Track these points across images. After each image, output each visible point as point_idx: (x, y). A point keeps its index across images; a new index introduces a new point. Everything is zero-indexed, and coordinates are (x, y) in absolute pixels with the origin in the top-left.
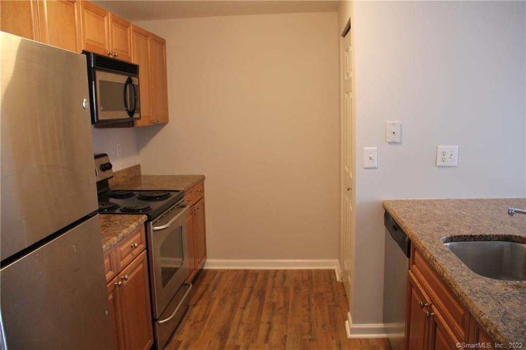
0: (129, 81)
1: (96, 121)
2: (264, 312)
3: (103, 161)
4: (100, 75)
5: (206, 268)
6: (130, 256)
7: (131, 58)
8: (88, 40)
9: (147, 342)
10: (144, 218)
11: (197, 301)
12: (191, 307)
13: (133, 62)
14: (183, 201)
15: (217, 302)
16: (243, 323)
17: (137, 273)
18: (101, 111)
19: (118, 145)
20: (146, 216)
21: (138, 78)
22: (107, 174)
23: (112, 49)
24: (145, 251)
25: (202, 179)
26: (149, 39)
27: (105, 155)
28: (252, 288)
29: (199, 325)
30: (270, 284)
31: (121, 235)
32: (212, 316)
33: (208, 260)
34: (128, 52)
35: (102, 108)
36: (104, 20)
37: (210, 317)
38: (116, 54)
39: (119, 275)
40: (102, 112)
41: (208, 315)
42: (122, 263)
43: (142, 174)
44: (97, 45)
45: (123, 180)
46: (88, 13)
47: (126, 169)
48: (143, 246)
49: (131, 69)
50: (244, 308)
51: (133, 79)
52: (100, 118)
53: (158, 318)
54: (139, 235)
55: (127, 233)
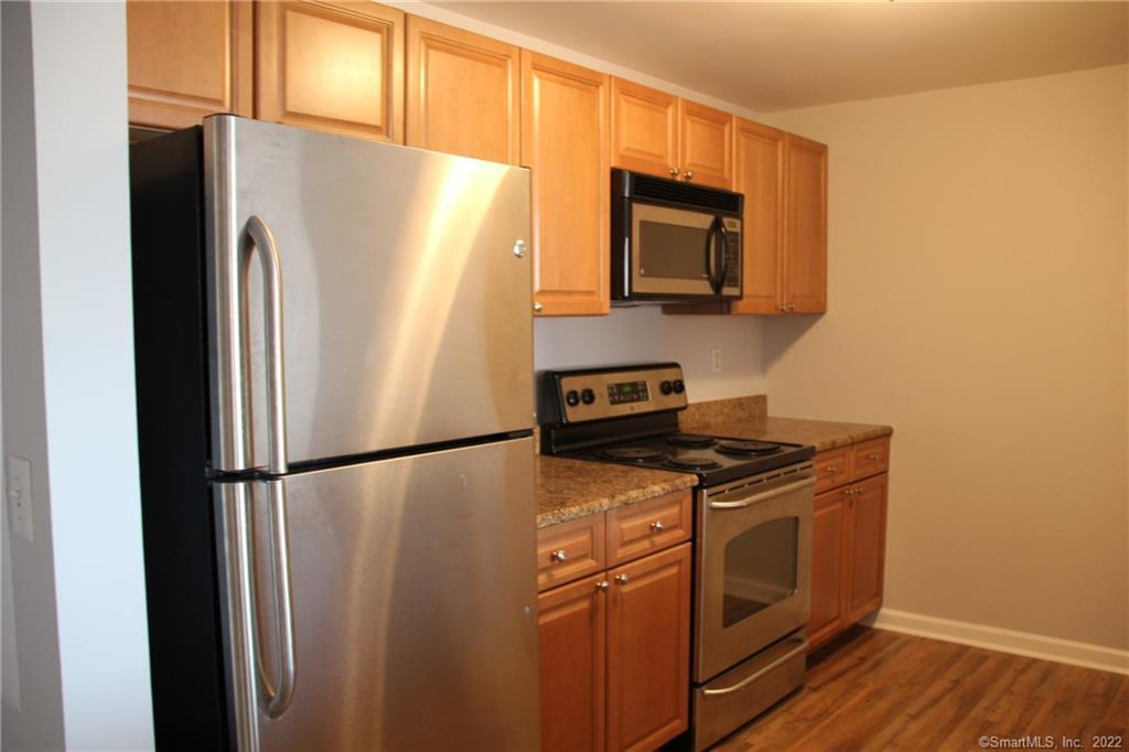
0: (717, 225)
1: (626, 294)
2: (956, 733)
3: (669, 375)
4: (642, 213)
5: (877, 625)
6: (645, 545)
7: (731, 183)
8: (627, 149)
9: (670, 721)
10: (691, 479)
11: (826, 683)
12: (805, 690)
13: (734, 190)
14: (810, 466)
15: (863, 693)
16: (896, 745)
17: (662, 580)
18: (641, 276)
19: (714, 352)
20: (695, 477)
21: (742, 220)
22: (672, 401)
23: (683, 165)
24: (689, 544)
25: (887, 434)
26: (780, 144)
27: (675, 365)
28: (956, 682)
29: (802, 726)
30: (1001, 683)
31: (622, 498)
32: (838, 717)
33: (884, 611)
34: (722, 171)
35: (642, 271)
36: (665, 114)
37: (834, 716)
38: (690, 174)
39: (610, 572)
40: (645, 279)
41: (832, 713)
42: (621, 553)
43: (769, 414)
44: (646, 158)
45: (720, 419)
46: (628, 102)
47: (730, 401)
48: (682, 533)
49: (724, 203)
50: (914, 717)
51: (726, 220)
52: (636, 289)
53: (701, 681)
54: (675, 510)
55: (637, 497)
